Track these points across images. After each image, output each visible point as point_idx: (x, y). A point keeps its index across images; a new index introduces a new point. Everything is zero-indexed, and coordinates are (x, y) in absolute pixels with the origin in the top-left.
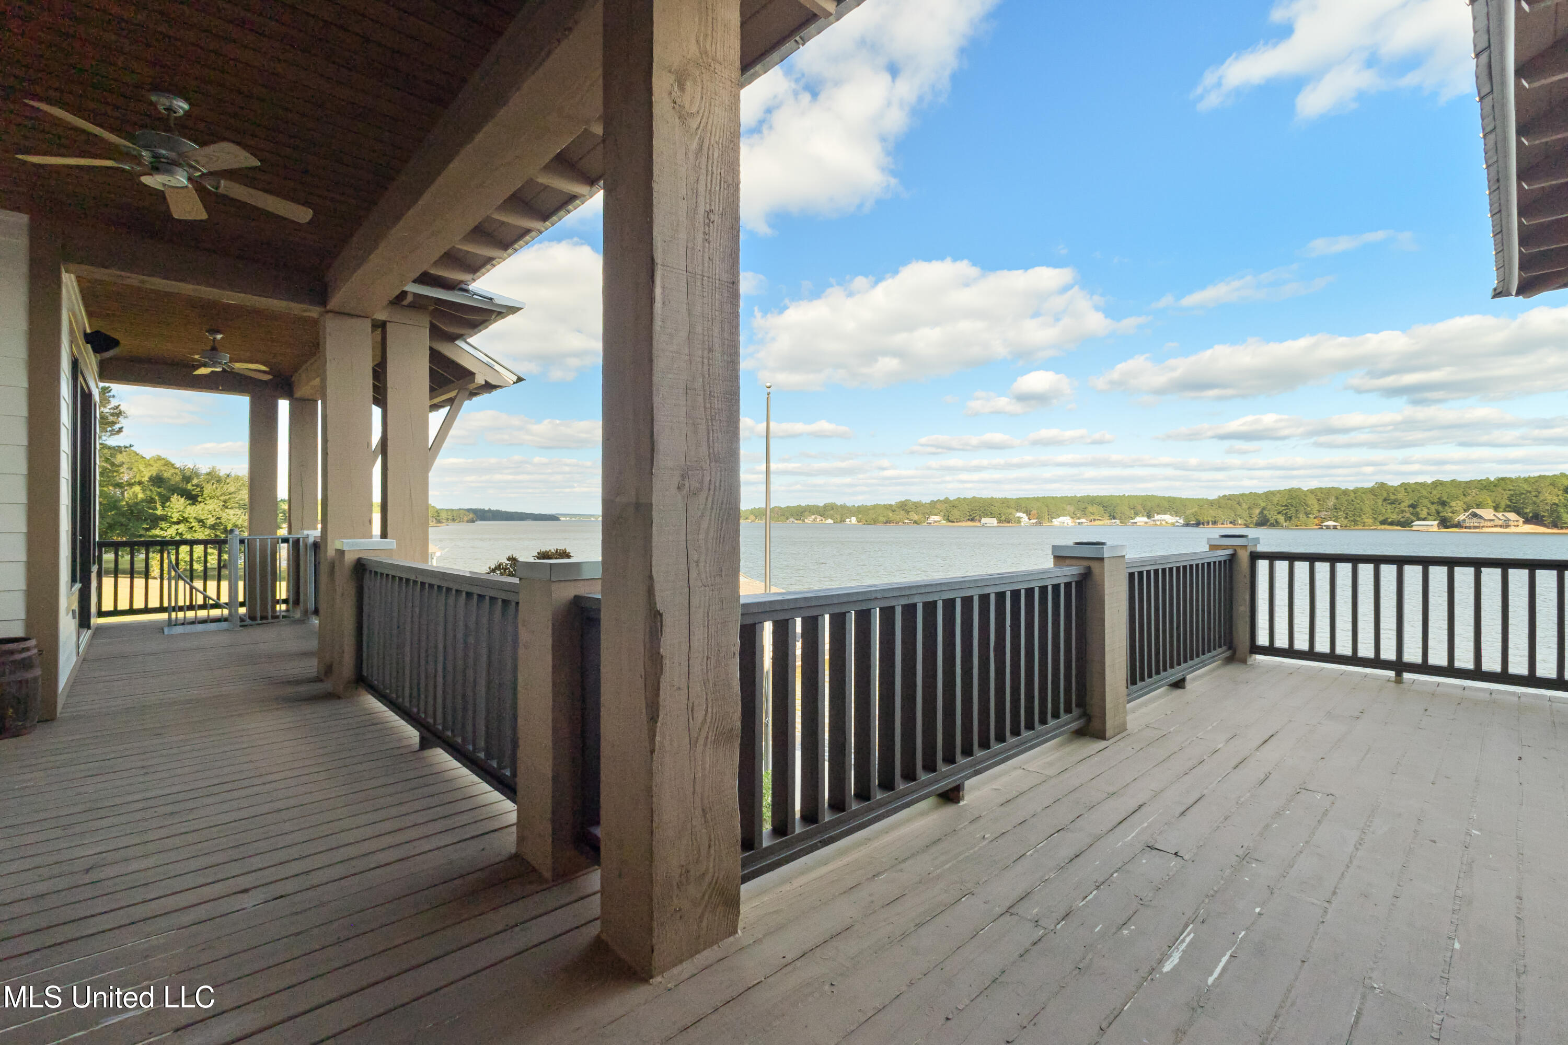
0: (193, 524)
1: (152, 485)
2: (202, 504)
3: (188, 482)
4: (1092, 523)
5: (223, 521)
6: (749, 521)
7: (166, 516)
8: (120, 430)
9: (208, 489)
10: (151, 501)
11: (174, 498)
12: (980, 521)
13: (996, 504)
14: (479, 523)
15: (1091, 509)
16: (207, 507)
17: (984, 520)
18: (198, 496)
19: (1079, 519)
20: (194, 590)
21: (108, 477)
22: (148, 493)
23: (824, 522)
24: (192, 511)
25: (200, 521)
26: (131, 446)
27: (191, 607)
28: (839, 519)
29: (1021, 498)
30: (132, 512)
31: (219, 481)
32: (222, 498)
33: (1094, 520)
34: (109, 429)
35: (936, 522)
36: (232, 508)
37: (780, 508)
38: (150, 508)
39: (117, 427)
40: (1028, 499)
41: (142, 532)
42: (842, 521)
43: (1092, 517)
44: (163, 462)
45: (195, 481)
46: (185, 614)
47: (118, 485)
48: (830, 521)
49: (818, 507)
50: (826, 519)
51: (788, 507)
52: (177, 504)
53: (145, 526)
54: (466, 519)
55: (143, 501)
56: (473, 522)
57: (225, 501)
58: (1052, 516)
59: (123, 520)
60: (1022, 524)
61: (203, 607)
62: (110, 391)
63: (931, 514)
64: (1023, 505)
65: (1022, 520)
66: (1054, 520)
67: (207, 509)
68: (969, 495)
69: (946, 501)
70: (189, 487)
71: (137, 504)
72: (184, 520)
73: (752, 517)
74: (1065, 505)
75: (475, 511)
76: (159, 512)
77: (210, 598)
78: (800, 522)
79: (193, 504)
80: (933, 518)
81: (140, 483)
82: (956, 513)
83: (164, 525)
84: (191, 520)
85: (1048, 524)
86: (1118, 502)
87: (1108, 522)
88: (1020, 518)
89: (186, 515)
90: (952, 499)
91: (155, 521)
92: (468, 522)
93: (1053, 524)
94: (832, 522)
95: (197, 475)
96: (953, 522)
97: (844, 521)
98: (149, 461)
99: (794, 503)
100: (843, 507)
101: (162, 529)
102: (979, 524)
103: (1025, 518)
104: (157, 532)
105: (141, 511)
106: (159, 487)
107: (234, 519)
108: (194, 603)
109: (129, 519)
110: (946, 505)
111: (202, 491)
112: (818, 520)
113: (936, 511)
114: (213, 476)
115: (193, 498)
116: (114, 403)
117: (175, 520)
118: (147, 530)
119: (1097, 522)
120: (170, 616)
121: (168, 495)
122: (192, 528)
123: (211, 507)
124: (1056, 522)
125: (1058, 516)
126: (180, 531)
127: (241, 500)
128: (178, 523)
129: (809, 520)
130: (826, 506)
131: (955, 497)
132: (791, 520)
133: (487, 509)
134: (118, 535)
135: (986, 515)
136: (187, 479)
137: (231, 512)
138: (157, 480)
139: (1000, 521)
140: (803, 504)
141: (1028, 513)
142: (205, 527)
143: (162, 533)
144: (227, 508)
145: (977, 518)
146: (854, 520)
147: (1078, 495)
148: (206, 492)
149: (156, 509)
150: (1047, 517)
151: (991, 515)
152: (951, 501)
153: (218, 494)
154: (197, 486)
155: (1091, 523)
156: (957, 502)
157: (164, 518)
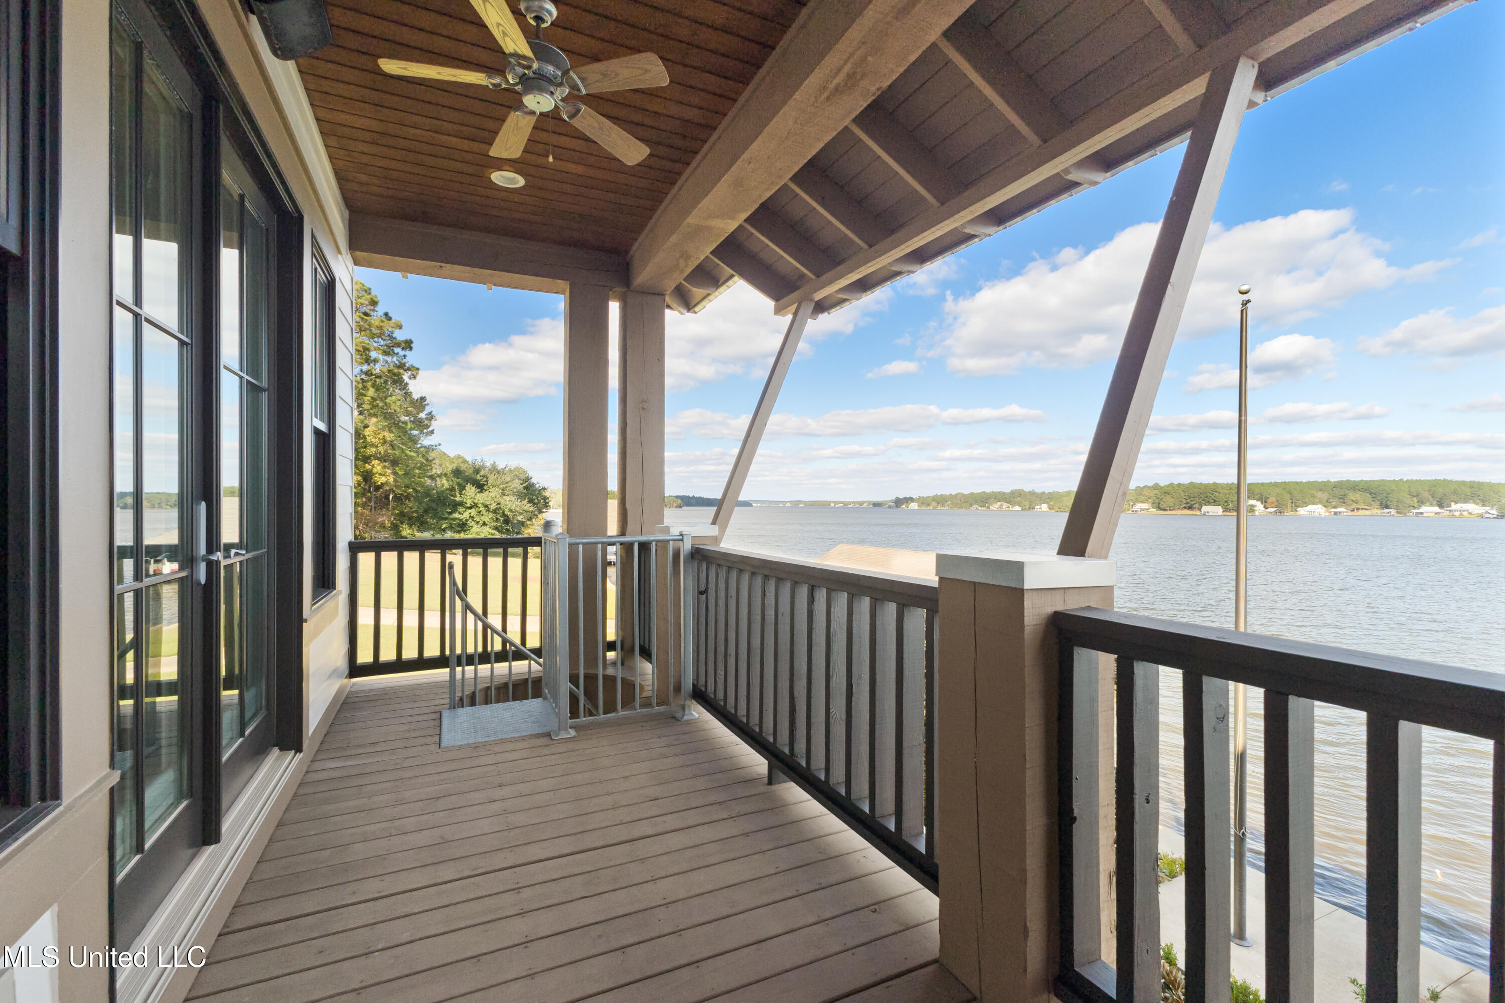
0: (481, 509)
1: (453, 476)
2: (487, 492)
3: (477, 474)
4: (1355, 513)
5: (502, 506)
6: (931, 507)
7: (462, 502)
8: (432, 432)
9: (491, 479)
10: (452, 489)
11: (468, 486)
12: (1200, 509)
13: (1221, 491)
14: (685, 508)
15: (1352, 496)
16: (491, 494)
17: (1205, 509)
18: (484, 485)
19: (1335, 507)
20: (489, 630)
21: (424, 470)
22: (451, 483)
23: (1011, 509)
24: (481, 498)
25: (486, 506)
26: (439, 445)
27: (485, 657)
28: (1027, 506)
29: (1253, 484)
30: (440, 499)
31: (498, 472)
32: (501, 487)
33: (1358, 509)
34: (425, 431)
35: (1142, 510)
36: (508, 495)
37: (964, 495)
38: (452, 496)
39: (430, 429)
40: (1262, 484)
41: (447, 516)
42: (1031, 508)
43: (1355, 506)
44: (461, 460)
45: (482, 473)
46: (476, 671)
47: (432, 478)
48: (1017, 508)
49: (1004, 494)
50: (1014, 505)
51: (972, 494)
52: (470, 490)
53: (449, 510)
54: (675, 505)
55: (447, 489)
56: (681, 507)
57: (503, 490)
58: (1296, 504)
59: (434, 505)
60: (1257, 513)
61: (502, 656)
62: (425, 401)
63: (1137, 501)
64: (1257, 491)
65: (1256, 508)
66: (1299, 509)
67: (489, 497)
68: (1185, 480)
69: (1156, 487)
70: (478, 477)
71: (443, 492)
72: (474, 506)
73: (934, 504)
74: (1314, 492)
75: (682, 498)
76: (458, 499)
77: (512, 644)
78: (984, 508)
79: (481, 492)
80: (1139, 506)
81: (446, 475)
82: (1169, 501)
83: (461, 509)
84: (480, 506)
85: (1292, 513)
86: (1394, 487)
87: (1379, 512)
88: (1252, 506)
89: (476, 501)
90: (1162, 485)
91: (456, 506)
92: (676, 507)
93: (1298, 513)
94: (1020, 509)
95: (483, 467)
96: (1165, 510)
97: (1033, 508)
98: (452, 459)
99: (977, 490)
100: (1032, 493)
101: (460, 513)
102: (1198, 513)
103: (1259, 506)
104: (456, 515)
105: (446, 498)
106: (458, 478)
107: (509, 505)
108: (489, 649)
109: (438, 505)
110: (1156, 491)
111: (487, 481)
112: (1004, 507)
113: (1143, 498)
114: (494, 469)
115: (481, 487)
116: (428, 410)
117: (468, 505)
118: (450, 513)
119: (1361, 512)
120: (452, 674)
121: (464, 484)
122: (480, 512)
123: (493, 494)
124: (1302, 511)
125: (1306, 504)
126: (472, 515)
127: (515, 488)
128: (470, 508)
129: (995, 507)
130: (1013, 493)
131: (1167, 483)
132: (975, 506)
133: (691, 496)
134: (431, 518)
135: (1208, 503)
136: (477, 471)
137: (507, 498)
138: (457, 472)
139: (1226, 509)
140: (988, 491)
141: (1264, 500)
142: (489, 511)
143: (460, 516)
144: (504, 495)
145: (1197, 506)
146: (1045, 507)
147: (1332, 480)
148: (490, 482)
149: (455, 496)
150: (1289, 505)
151: (1215, 502)
152: (1162, 488)
153: (498, 483)
154: (484, 476)
155: (1353, 513)
156: (1170, 488)
157: (461, 504)
